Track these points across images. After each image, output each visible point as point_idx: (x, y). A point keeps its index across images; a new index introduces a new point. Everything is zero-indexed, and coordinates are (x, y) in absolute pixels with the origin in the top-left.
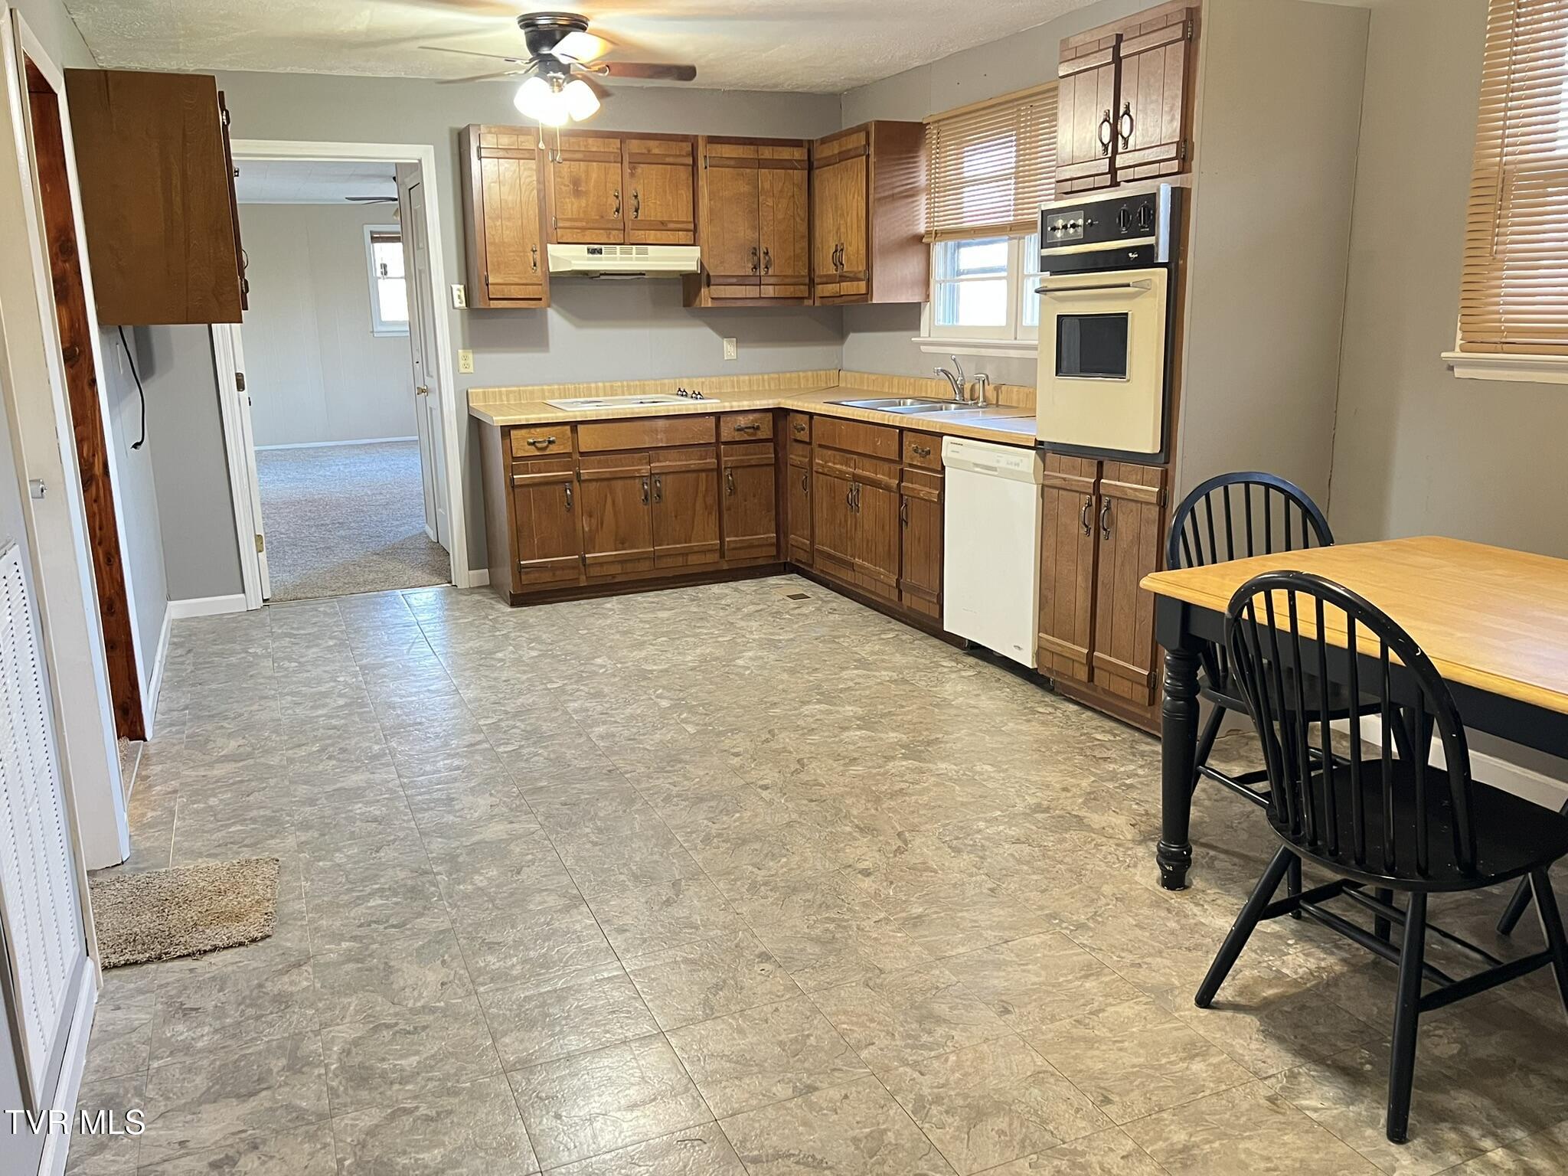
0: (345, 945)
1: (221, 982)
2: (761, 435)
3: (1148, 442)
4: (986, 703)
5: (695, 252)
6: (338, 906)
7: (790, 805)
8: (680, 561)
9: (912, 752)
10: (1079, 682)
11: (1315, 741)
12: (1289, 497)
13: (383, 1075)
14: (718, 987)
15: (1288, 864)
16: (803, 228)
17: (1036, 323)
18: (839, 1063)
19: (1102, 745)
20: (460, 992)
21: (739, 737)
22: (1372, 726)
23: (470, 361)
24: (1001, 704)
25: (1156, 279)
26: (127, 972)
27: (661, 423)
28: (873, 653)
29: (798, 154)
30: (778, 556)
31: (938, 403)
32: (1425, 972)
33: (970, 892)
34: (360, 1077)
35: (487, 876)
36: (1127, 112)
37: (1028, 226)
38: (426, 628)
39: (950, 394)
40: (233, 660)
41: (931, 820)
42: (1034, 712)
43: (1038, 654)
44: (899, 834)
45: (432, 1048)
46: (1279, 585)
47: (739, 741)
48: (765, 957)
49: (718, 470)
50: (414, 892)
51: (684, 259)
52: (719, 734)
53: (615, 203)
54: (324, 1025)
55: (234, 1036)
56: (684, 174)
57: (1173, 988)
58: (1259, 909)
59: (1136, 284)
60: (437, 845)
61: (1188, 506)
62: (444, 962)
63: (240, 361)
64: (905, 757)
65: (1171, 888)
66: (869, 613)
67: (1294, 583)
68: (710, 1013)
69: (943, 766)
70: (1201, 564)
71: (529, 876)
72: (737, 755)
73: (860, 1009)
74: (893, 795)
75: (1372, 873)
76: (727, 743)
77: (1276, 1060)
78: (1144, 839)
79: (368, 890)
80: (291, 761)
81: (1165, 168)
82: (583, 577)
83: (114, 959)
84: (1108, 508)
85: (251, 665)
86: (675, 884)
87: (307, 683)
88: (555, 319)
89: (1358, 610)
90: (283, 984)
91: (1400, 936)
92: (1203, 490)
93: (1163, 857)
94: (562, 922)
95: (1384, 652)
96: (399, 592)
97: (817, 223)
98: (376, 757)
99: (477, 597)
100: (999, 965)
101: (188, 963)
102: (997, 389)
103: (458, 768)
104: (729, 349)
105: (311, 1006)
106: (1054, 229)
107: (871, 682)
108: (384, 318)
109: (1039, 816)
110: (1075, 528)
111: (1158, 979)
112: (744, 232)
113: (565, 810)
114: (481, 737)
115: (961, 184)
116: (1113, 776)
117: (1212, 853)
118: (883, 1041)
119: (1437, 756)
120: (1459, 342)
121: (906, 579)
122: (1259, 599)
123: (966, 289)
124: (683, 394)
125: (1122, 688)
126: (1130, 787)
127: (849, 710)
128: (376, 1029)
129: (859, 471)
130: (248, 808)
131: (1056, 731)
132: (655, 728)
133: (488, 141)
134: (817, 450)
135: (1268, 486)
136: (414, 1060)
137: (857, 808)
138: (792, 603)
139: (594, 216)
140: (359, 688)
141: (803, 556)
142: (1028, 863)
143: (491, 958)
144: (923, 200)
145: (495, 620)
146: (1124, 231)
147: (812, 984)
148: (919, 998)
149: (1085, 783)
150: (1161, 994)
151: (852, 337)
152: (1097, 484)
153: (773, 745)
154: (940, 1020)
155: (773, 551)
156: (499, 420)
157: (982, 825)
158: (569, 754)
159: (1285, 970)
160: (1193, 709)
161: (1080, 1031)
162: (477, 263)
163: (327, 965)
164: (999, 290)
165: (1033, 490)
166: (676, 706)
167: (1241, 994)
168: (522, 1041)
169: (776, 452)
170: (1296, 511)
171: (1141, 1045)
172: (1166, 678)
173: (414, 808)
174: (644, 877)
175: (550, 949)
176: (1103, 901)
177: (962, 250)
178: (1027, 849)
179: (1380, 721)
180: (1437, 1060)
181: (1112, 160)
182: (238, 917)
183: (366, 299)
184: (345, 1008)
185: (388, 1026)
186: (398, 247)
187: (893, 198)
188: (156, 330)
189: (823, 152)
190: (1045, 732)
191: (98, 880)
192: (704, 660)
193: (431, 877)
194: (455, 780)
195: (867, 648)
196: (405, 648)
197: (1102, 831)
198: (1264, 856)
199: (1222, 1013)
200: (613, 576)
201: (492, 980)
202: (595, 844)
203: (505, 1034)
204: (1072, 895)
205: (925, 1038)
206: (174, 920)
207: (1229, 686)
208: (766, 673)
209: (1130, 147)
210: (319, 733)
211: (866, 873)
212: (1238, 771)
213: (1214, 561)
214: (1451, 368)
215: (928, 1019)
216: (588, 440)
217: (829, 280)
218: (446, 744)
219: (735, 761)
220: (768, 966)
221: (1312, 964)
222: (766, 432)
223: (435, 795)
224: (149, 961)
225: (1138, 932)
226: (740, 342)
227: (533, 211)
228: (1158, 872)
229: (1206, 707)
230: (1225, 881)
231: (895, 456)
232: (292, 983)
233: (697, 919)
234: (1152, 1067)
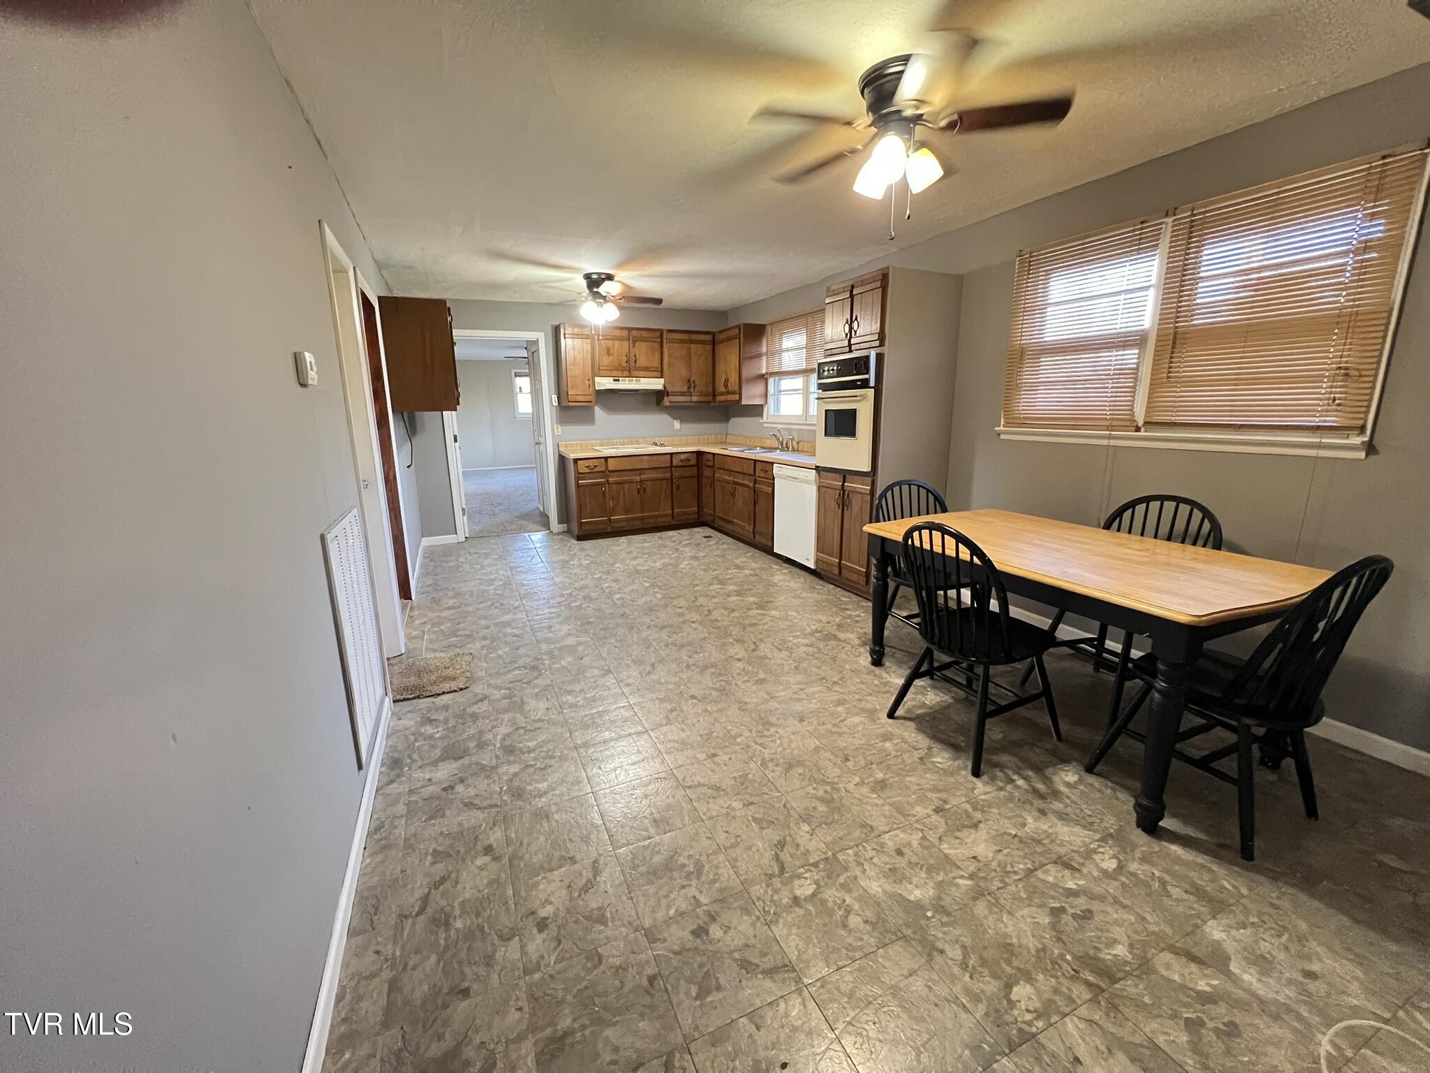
0: (502, 691)
1: (446, 708)
2: (691, 463)
3: (866, 468)
4: (793, 584)
5: (662, 381)
6: (500, 674)
7: (705, 630)
8: (653, 520)
9: (760, 607)
10: (835, 575)
11: (941, 601)
12: (928, 491)
13: (520, 749)
14: (672, 711)
15: (928, 654)
16: (710, 370)
17: (816, 414)
18: (727, 744)
19: (845, 603)
20: (555, 712)
21: (681, 600)
22: (966, 594)
23: (560, 430)
24: (800, 585)
25: (869, 394)
26: (404, 703)
27: (646, 457)
28: (741, 562)
29: (708, 337)
30: (698, 518)
31: (772, 449)
32: (989, 702)
33: (786, 668)
34: (509, 750)
35: (568, 660)
36: (856, 319)
37: (812, 371)
38: (539, 550)
39: (776, 444)
40: (452, 564)
41: (768, 636)
42: (814, 588)
43: (817, 562)
44: (754, 643)
45: (542, 738)
46: (925, 528)
47: (682, 602)
48: (693, 697)
49: (672, 478)
50: (534, 668)
51: (657, 384)
52: (672, 598)
53: (626, 359)
54: (494, 727)
55: (453, 732)
56: (657, 346)
57: (876, 711)
58: (915, 675)
59: (861, 396)
60: (544, 647)
61: (884, 495)
62: (548, 699)
63: (456, 429)
64: (757, 609)
65: (875, 666)
66: (740, 544)
67: (932, 527)
68: (669, 722)
69: (773, 612)
70: (889, 520)
71: (586, 660)
72: (680, 607)
73: (736, 721)
74: (752, 625)
75: (966, 657)
76: (675, 603)
77: (923, 741)
78: (864, 644)
79: (513, 667)
80: (478, 609)
81: (874, 344)
82: (609, 528)
83: (398, 697)
84: (848, 496)
85: (459, 567)
86: (653, 665)
87: (485, 574)
88: (598, 411)
89: (960, 539)
90: (474, 709)
91: (977, 686)
92: (890, 488)
93: (872, 652)
94: (601, 682)
95: (972, 558)
96: (526, 534)
97: (717, 368)
98: (516, 608)
99: (561, 537)
100: (799, 700)
101: (431, 699)
102: (798, 443)
103: (553, 613)
104: (677, 425)
105: (488, 718)
106: (824, 371)
107: (741, 575)
108: (520, 411)
109: (817, 635)
110: (833, 505)
111: (870, 706)
112: (684, 372)
113: (603, 632)
114: (564, 599)
115: (781, 351)
116: (850, 617)
117: (894, 650)
118: (747, 734)
119: (994, 605)
120: (1002, 423)
121: (757, 529)
122: (916, 534)
123: (783, 398)
124: (656, 444)
125: (854, 577)
126: (857, 621)
127: (731, 588)
128: (517, 729)
129: (736, 480)
130: (459, 630)
131: (824, 597)
132: (643, 595)
133: (569, 331)
134: (717, 470)
135: (919, 486)
136: (534, 743)
137: (735, 631)
138: (705, 540)
139: (616, 364)
140: (508, 577)
141: (710, 518)
142: (812, 655)
143: (569, 698)
144: (764, 358)
145: (570, 547)
146: (855, 372)
147: (714, 709)
148: (763, 715)
149: (837, 620)
150: (871, 714)
151: (733, 420)
152: (843, 485)
153: (697, 603)
154: (773, 725)
155: (696, 516)
156: (573, 456)
157: (791, 638)
158: (604, 607)
159: (927, 702)
160: (886, 585)
161: (835, 729)
162: (563, 383)
163: (495, 700)
164: (799, 399)
165: (814, 488)
166: (652, 585)
167: (906, 712)
168: (583, 734)
169: (698, 471)
170: (931, 498)
171: (864, 735)
172: (873, 572)
173: (534, 631)
174: (639, 662)
175: (596, 693)
176: (845, 672)
177: (782, 381)
178: (811, 649)
179: (969, 593)
180: (993, 741)
181: (849, 341)
182: (454, 679)
183: (513, 404)
184: (502, 720)
185: (522, 728)
186: (527, 379)
187: (751, 358)
188: (418, 414)
189: (720, 337)
190: (819, 597)
191: (391, 662)
192: (665, 565)
193: (541, 661)
194: (552, 618)
195: (740, 560)
196: (529, 559)
197: (845, 641)
198: (917, 652)
199: (898, 721)
200: (623, 527)
201: (570, 707)
202: (616, 647)
203: (576, 731)
204: (832, 669)
205: (766, 732)
206: (425, 680)
207: (902, 576)
208: (693, 571)
209: (858, 334)
210: (491, 596)
211: (739, 660)
212: (905, 614)
213: (895, 519)
214: (999, 435)
215: (767, 724)
216: (612, 465)
217: (722, 394)
218: (548, 602)
219: (680, 611)
220: (694, 701)
221: (938, 699)
222: (693, 462)
223: (544, 625)
224: (414, 698)
225: (861, 685)
226: (682, 421)
227: (589, 362)
228: (870, 659)
229: (892, 585)
230: (900, 663)
231: (752, 473)
232: (479, 708)
233: (662, 680)
234: (868, 745)
